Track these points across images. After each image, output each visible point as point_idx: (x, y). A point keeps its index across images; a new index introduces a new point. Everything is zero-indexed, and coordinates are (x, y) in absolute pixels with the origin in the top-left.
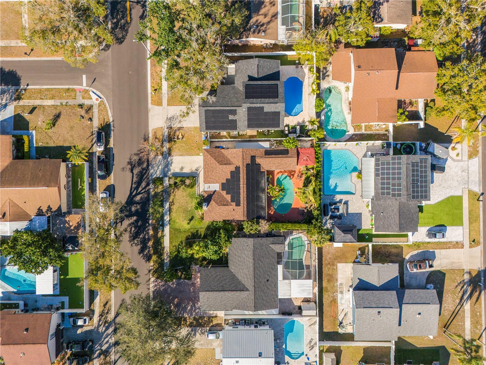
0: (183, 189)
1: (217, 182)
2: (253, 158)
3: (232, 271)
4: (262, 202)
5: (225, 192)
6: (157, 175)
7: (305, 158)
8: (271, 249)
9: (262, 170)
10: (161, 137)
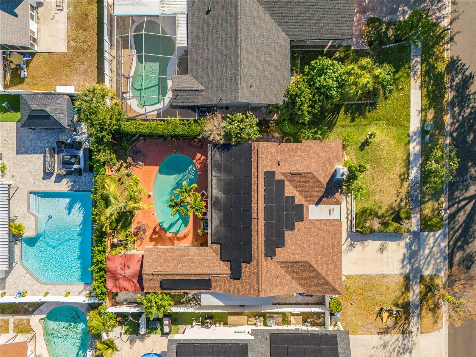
0: (380, 208)
1: (313, 222)
2: (236, 275)
3: (283, 34)
4: (219, 180)
5: (297, 202)
6: (434, 235)
7: (127, 270)
8: (201, 80)
9: (218, 247)
10: (424, 313)
